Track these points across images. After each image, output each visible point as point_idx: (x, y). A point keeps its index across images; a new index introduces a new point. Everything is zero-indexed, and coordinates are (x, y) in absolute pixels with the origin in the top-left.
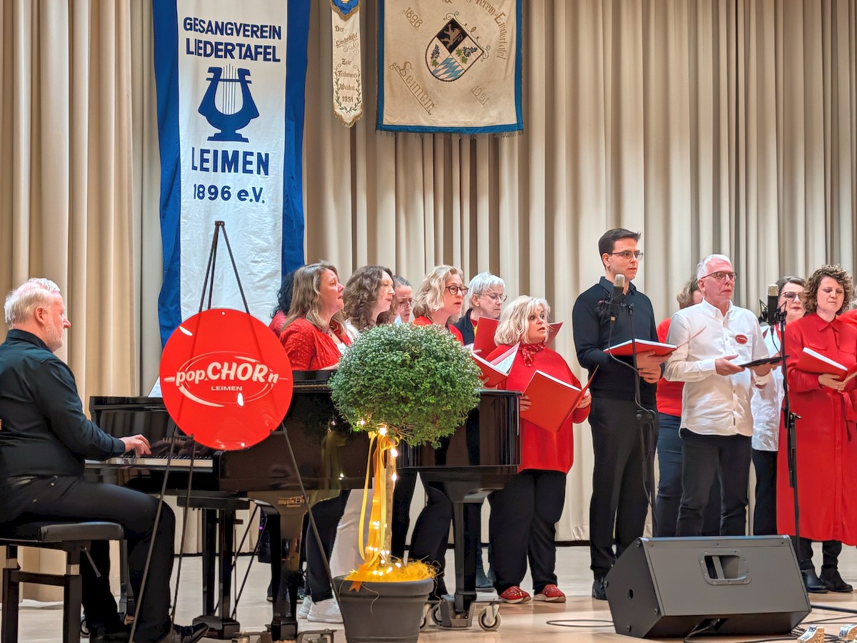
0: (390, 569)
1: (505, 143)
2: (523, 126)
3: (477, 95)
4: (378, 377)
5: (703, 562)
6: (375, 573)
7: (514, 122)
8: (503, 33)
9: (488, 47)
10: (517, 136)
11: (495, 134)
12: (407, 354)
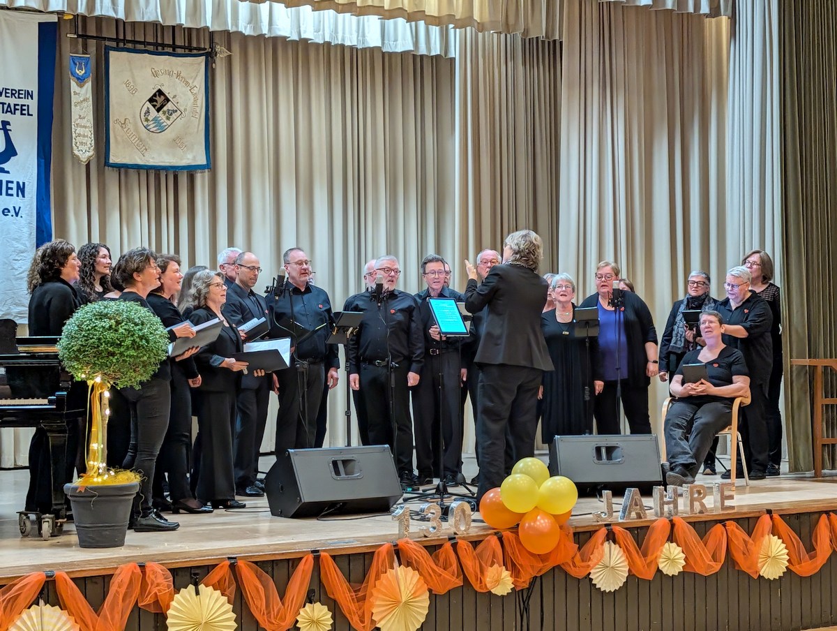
0: (106, 476)
1: (198, 177)
2: (211, 166)
3: (177, 142)
4: (91, 339)
5: (331, 465)
6: (95, 480)
7: (205, 163)
8: (195, 100)
9: (185, 110)
10: (207, 173)
11: (191, 171)
12: (113, 321)
